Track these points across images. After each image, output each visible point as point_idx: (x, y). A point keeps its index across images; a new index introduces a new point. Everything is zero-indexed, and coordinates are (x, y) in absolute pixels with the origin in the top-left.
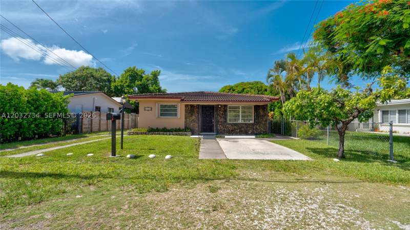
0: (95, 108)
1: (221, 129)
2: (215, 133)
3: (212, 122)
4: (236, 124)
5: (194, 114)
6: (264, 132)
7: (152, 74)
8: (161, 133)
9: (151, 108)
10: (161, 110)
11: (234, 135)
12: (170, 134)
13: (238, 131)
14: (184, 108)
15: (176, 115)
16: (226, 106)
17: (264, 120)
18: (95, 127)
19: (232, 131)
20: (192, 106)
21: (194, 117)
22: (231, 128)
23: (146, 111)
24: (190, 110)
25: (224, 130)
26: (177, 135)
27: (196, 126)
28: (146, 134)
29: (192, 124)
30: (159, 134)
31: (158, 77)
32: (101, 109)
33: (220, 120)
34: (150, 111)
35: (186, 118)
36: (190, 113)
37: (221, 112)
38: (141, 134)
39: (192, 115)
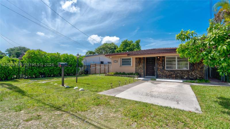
0: (100, 62)
1: (160, 74)
2: (155, 77)
3: (153, 69)
4: (172, 71)
5: (141, 64)
6: (200, 78)
7: (136, 42)
8: (120, 75)
9: (117, 61)
10: (123, 62)
11: (171, 79)
12: (125, 76)
13: (174, 76)
14: (135, 60)
15: (130, 64)
16: (164, 57)
17: (200, 67)
18: (97, 71)
19: (169, 76)
20: (140, 58)
21: (141, 66)
22: (168, 74)
23: (115, 63)
24: (139, 61)
25: (163, 75)
26: (129, 77)
27: (142, 71)
28: (113, 75)
29: (140, 70)
30: (119, 76)
31: (140, 44)
32: (104, 63)
33: (160, 68)
34: (116, 63)
35: (136, 67)
36: (138, 63)
37: (160, 62)
38: (111, 75)
39: (140, 64)
